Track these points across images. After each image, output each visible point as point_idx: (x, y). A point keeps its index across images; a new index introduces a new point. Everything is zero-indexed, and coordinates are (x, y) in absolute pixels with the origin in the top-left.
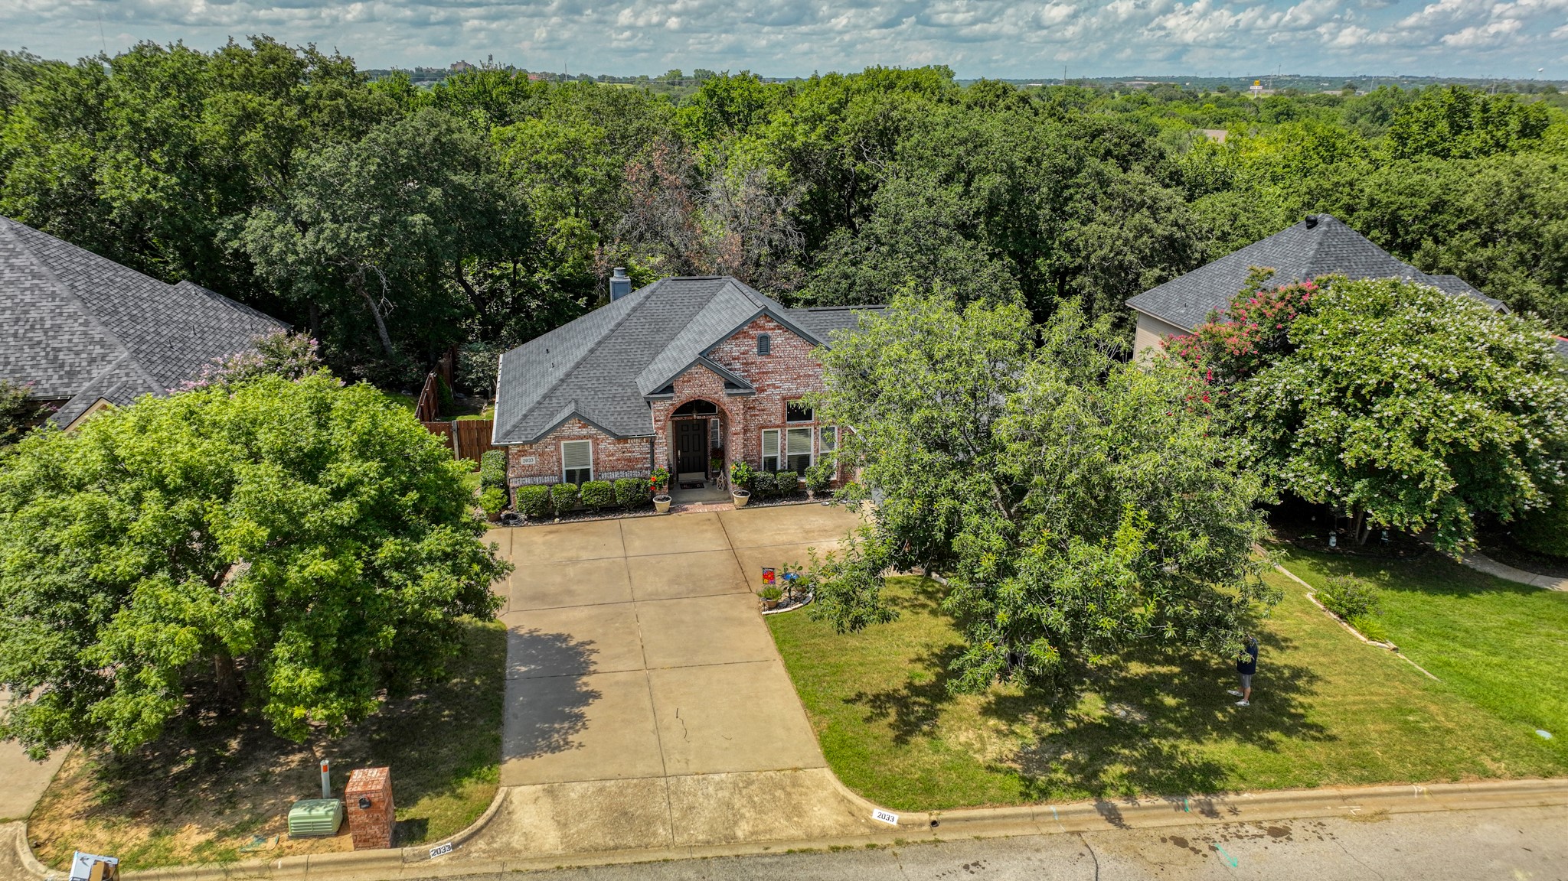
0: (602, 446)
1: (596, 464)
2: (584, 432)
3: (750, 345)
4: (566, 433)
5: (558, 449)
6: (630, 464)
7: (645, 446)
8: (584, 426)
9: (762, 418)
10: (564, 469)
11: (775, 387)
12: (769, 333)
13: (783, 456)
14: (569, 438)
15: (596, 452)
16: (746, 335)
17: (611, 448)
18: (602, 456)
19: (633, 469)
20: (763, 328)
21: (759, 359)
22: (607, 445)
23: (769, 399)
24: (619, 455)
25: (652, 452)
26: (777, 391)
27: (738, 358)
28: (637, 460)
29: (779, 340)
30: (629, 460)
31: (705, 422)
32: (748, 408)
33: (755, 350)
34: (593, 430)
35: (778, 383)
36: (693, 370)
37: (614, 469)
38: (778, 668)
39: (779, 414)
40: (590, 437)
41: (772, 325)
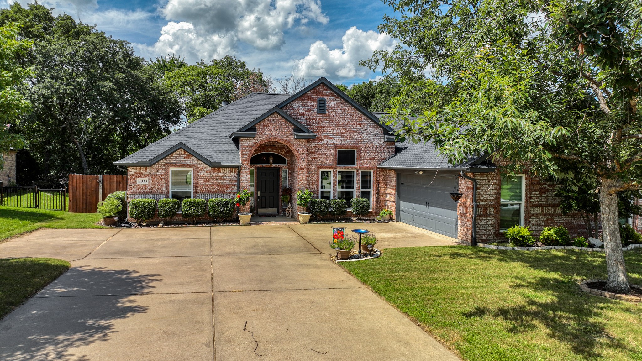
0: (201, 174)
1: (196, 187)
2: (188, 161)
3: (311, 106)
4: (174, 161)
5: (167, 173)
6: (221, 189)
7: (234, 177)
8: (188, 157)
9: (320, 161)
10: (171, 190)
11: (330, 138)
12: (326, 98)
13: (335, 190)
14: (176, 165)
15: (196, 178)
16: (310, 98)
17: (208, 175)
18: (201, 182)
19: (224, 193)
20: (321, 94)
21: (318, 117)
22: (205, 172)
23: (325, 146)
24: (214, 181)
25: (239, 180)
26: (331, 141)
27: (303, 115)
28: (227, 186)
29: (333, 104)
30: (221, 186)
31: (278, 170)
32: (311, 153)
33: (316, 110)
34: (194, 160)
35: (331, 135)
36: (271, 117)
37: (209, 192)
38: (366, 292)
39: (332, 158)
40: (192, 165)
41: (328, 92)
